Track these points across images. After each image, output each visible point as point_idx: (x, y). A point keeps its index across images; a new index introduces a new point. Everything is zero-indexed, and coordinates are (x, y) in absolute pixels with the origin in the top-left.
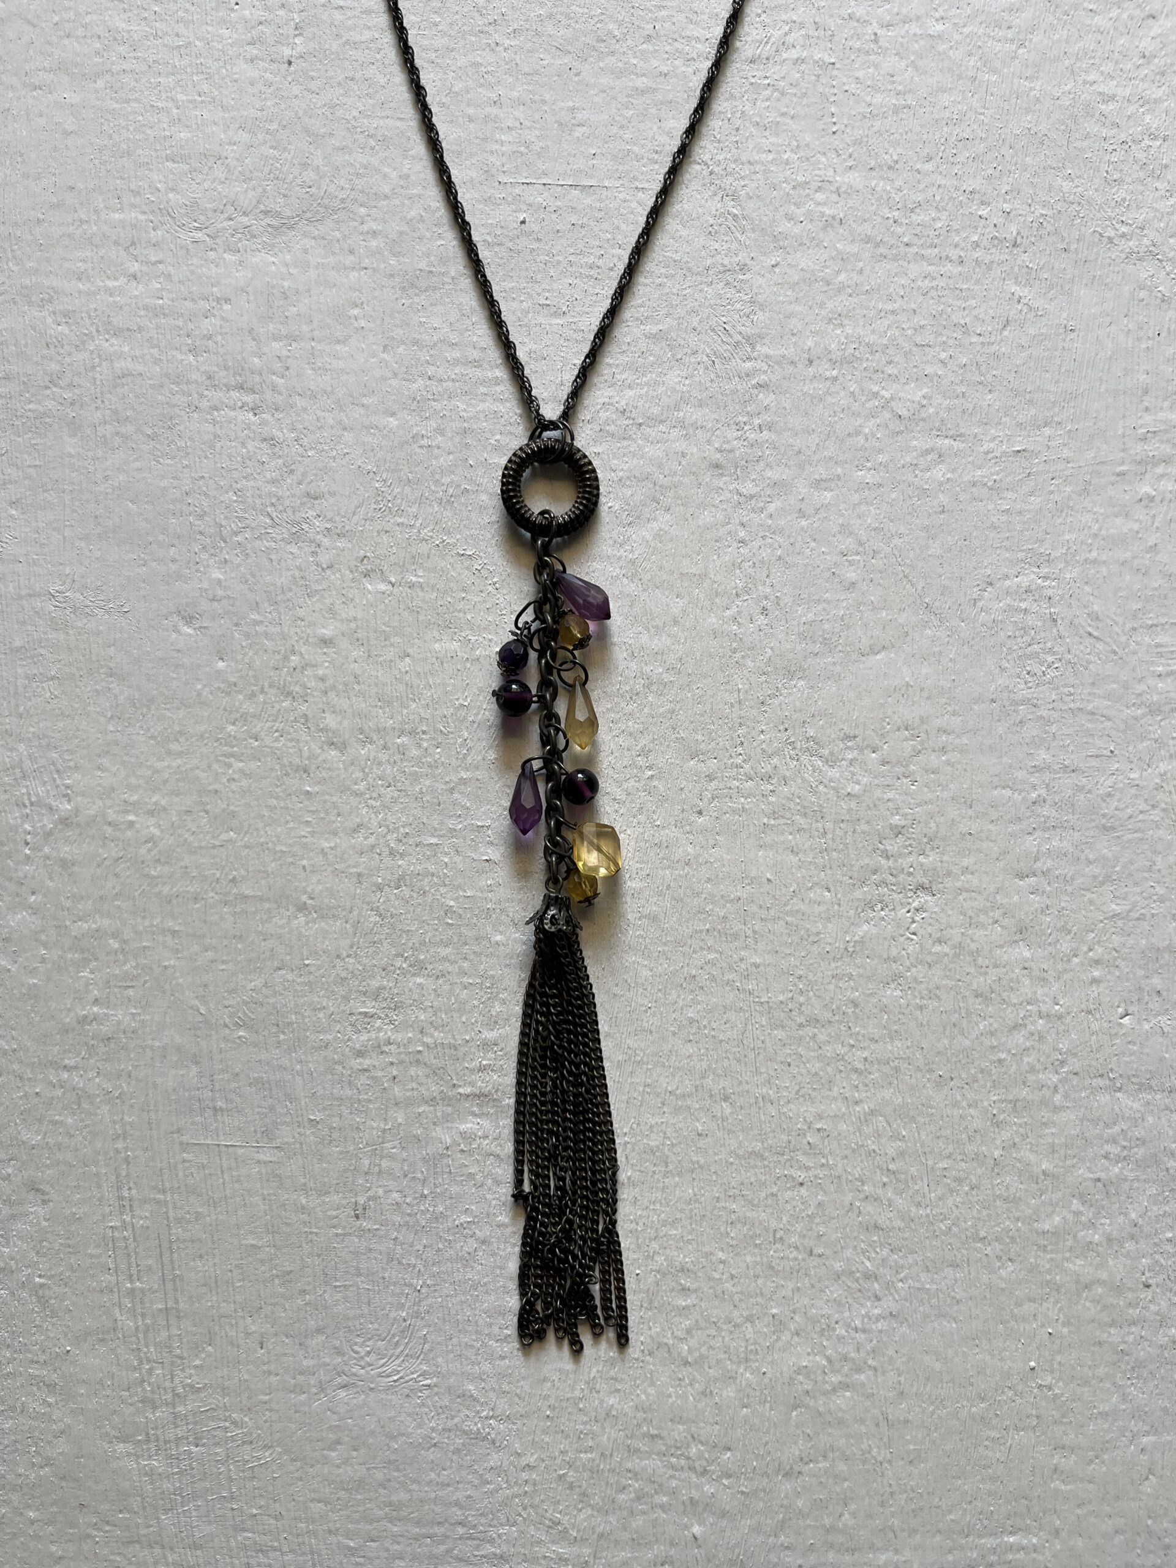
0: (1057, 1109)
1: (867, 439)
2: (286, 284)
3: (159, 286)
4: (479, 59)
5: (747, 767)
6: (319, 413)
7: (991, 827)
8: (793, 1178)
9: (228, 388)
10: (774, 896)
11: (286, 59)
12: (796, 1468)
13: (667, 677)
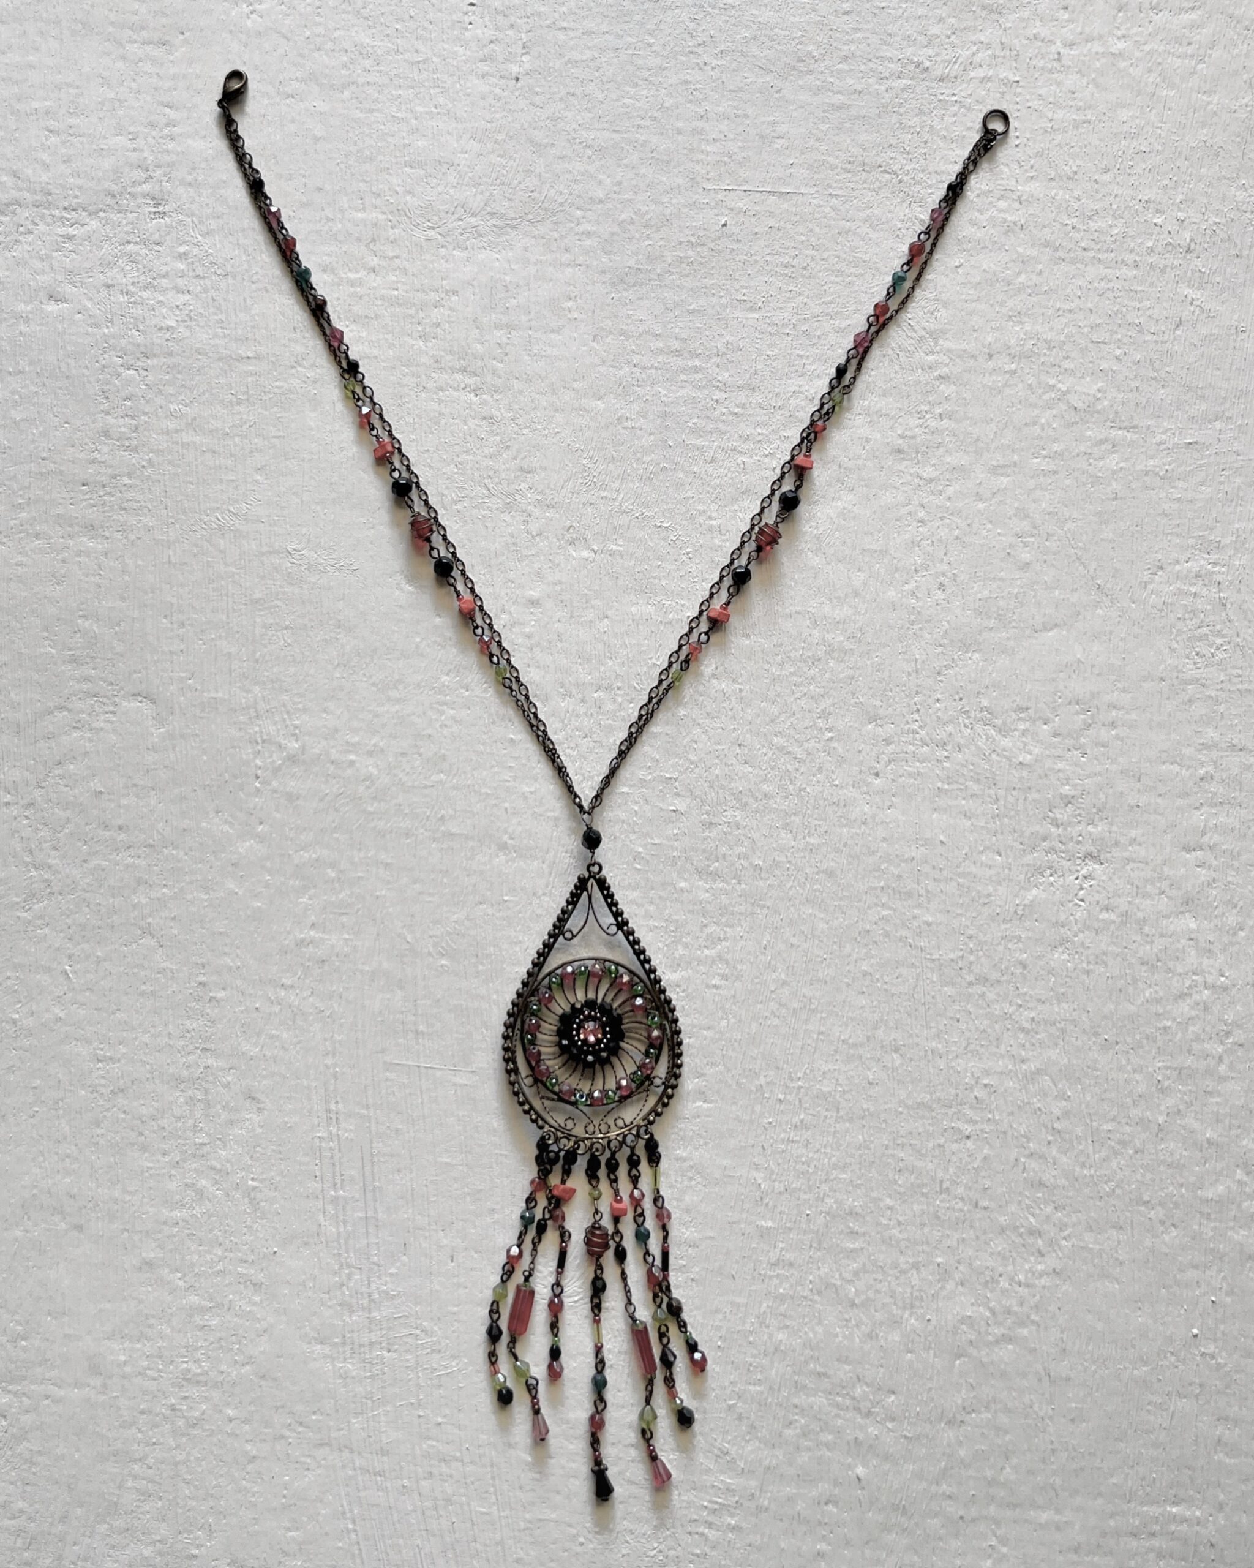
0: (1223, 1079)
1: (1043, 430)
2: (508, 278)
3: (394, 278)
4: (688, 78)
5: (923, 733)
6: (533, 394)
7: (1159, 800)
8: (960, 1131)
9: (453, 370)
10: (947, 858)
11: (514, 75)
12: (959, 1418)
13: (848, 645)
